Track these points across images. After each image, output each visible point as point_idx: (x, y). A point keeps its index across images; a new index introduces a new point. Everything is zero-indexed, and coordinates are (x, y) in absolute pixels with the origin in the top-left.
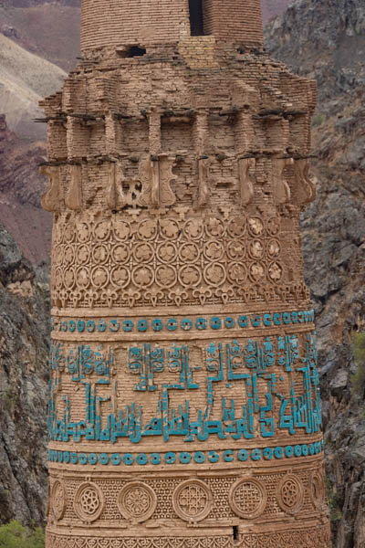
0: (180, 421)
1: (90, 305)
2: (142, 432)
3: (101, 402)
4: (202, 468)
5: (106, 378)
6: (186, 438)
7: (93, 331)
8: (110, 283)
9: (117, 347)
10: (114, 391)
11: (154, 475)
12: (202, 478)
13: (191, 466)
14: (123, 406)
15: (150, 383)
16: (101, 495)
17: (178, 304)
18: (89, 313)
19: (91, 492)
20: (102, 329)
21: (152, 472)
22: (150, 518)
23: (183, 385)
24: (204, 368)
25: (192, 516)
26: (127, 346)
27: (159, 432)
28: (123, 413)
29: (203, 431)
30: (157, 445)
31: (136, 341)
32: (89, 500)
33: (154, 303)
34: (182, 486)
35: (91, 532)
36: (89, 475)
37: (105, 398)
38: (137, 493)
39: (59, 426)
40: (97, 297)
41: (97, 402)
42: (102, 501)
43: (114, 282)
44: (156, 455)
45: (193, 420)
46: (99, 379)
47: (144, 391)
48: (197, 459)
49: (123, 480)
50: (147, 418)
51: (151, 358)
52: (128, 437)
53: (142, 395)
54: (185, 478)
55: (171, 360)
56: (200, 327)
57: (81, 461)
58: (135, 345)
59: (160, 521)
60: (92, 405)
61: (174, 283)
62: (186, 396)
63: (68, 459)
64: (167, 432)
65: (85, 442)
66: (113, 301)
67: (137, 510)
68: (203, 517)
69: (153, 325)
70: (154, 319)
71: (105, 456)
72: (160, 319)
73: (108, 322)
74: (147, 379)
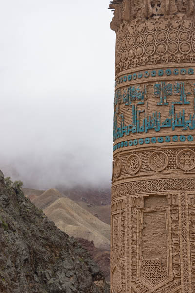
0: (180, 120)
1: (134, 66)
2: (161, 126)
3: (140, 113)
4: (192, 144)
5: (143, 101)
6: (183, 129)
7: (136, 79)
8: (144, 53)
9: (148, 85)
10: (146, 107)
11: (167, 147)
12: (192, 149)
13: (186, 142)
14: (151, 114)
15: (165, 101)
16: (140, 160)
17: (179, 62)
18: (134, 70)
19: (135, 160)
20: (140, 77)
21: (166, 146)
22: (165, 169)
23: (181, 102)
24: (193, 94)
25: (186, 168)
26: (153, 84)
27: (169, 126)
28: (151, 118)
29: (192, 125)
30: (169, 132)
31: (157, 81)
32: (134, 164)
33: (167, 62)
34: (182, 152)
35: (134, 179)
36: (134, 151)
37: (142, 111)
38: (158, 157)
39: (118, 131)
40: (138, 61)
41: (138, 113)
42: (140, 163)
43: (147, 53)
44: (168, 137)
45: (187, 120)
46: (140, 102)
47: (162, 106)
48: (189, 139)
49: (151, 151)
50: (163, 119)
51: (165, 89)
52: (154, 129)
53: (161, 107)
54: (183, 148)
55: (175, 89)
56: (190, 73)
57: (130, 145)
58: (157, 83)
59: (170, 171)
60: (135, 115)
61: (177, 51)
62: (183, 107)
63: (123, 146)
64: (174, 126)
65: (132, 135)
66: (146, 62)
67: (158, 165)
68: (192, 168)
69: (166, 72)
70: (167, 69)
71: (142, 140)
72: (170, 69)
73: (144, 73)
74: (163, 100)
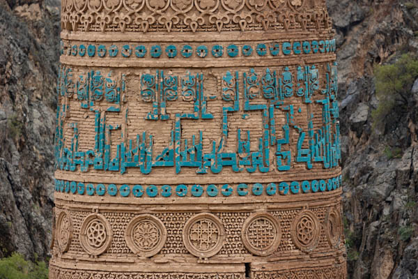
0: (193, 152)
1: (102, 29)
2: (153, 163)
3: (110, 130)
4: (215, 202)
5: (117, 106)
6: (199, 171)
7: (104, 56)
8: (123, 6)
9: (128, 73)
10: (124, 119)
11: (164, 208)
12: (214, 212)
13: (204, 199)
14: (133, 136)
15: (163, 112)
16: (109, 228)
17: (194, 30)
18: (100, 36)
19: (98, 224)
20: (113, 54)
21: (162, 205)
22: (159, 253)
23: (196, 115)
24: (220, 98)
25: (203, 252)
26: (140, 73)
27: (170, 163)
28: (133, 143)
29: (216, 164)
30: (168, 177)
31: (148, 68)
32: (96, 233)
33: (169, 29)
34: (194, 219)
35: (96, 266)
36: (97, 207)
37: (115, 127)
38: (146, 226)
39: (66, 154)
40: (109, 20)
41: (107, 130)
42: (110, 233)
43: (128, 5)
44: (167, 187)
45: (207, 151)
46: (109, 107)
47: (156, 120)
48: (210, 193)
49: (132, 213)
50: (158, 149)
51: (164, 86)
52: (138, 168)
53: (154, 124)
54: (197, 212)
55: (185, 88)
56: (216, 55)
57: (88, 192)
58: (148, 71)
59: (170, 257)
60: (101, 134)
61: (190, 8)
62: (200, 126)
63: (74, 190)
64: (179, 164)
65: (93, 172)
66: (126, 25)
67: (146, 244)
68: (214, 253)
69: (167, 51)
70: (168, 45)
71: (113, 187)
72: (175, 45)
73: (120, 47)
74: (159, 108)
